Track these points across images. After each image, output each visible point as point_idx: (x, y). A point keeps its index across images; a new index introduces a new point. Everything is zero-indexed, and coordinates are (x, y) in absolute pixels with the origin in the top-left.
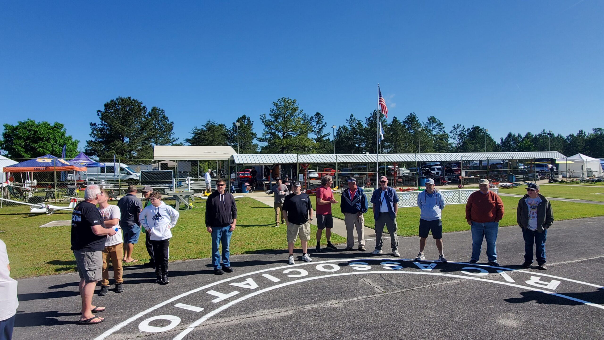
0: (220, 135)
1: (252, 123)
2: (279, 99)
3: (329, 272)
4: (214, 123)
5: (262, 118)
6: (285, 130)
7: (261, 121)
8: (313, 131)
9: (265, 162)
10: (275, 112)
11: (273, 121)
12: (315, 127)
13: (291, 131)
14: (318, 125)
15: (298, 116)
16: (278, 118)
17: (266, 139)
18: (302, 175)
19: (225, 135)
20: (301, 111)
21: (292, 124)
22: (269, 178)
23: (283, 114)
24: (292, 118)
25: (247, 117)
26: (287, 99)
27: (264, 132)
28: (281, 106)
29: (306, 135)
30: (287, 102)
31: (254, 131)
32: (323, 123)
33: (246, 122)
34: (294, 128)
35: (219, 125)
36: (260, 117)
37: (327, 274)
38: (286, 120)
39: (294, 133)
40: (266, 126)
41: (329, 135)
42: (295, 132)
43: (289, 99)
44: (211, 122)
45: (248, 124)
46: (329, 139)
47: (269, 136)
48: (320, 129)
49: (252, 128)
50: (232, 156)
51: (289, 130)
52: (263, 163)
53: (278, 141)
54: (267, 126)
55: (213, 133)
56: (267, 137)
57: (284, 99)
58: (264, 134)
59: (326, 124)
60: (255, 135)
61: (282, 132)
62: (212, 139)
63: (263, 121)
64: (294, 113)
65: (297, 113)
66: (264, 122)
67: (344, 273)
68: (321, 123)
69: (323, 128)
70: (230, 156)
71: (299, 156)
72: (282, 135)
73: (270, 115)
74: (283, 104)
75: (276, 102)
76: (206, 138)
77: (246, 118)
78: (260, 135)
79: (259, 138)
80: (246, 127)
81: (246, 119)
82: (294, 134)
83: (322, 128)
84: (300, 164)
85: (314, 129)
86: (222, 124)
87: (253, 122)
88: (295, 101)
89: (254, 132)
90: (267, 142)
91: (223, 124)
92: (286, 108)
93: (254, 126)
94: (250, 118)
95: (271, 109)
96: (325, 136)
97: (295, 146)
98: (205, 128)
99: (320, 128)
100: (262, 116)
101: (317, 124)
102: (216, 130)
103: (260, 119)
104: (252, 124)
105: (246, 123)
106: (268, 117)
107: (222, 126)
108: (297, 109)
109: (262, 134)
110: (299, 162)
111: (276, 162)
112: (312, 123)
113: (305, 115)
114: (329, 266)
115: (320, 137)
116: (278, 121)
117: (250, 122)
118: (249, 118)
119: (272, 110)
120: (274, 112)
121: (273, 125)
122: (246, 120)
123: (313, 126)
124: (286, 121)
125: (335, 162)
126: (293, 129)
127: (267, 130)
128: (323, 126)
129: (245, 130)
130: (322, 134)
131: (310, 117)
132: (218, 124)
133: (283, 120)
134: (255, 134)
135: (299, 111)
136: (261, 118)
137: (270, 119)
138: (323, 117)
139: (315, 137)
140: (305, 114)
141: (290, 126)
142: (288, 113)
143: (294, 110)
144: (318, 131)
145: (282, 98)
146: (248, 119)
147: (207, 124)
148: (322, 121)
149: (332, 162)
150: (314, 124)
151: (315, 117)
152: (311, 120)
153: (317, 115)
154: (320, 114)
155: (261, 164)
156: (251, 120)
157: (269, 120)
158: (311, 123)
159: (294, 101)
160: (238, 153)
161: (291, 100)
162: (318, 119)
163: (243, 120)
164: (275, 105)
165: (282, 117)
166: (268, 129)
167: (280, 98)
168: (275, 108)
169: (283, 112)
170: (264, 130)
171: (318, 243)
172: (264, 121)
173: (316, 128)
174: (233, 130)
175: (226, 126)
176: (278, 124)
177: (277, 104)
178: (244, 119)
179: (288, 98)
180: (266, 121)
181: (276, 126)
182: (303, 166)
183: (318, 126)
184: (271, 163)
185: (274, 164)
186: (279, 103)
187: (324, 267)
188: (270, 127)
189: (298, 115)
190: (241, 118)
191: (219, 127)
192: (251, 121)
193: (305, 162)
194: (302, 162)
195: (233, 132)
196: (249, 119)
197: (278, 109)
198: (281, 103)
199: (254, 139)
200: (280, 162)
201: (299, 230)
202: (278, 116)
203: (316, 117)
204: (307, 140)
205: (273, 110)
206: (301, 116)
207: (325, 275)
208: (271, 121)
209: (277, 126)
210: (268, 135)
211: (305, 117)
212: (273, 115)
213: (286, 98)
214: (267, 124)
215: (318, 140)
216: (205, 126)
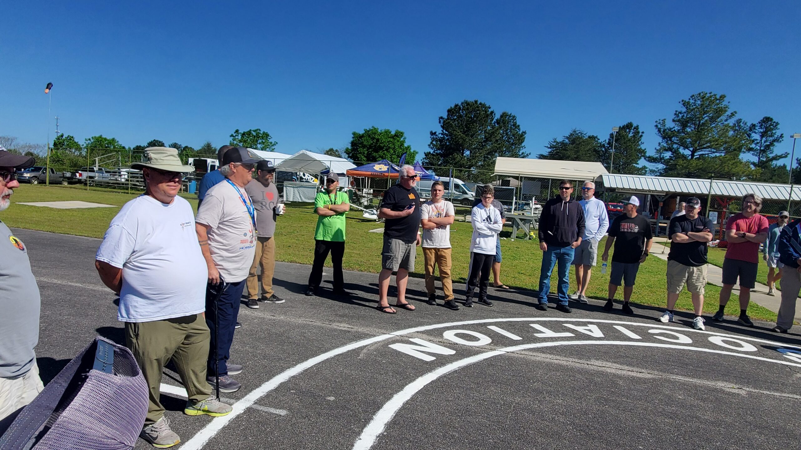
0: (588, 151)
1: (640, 134)
2: (693, 96)
3: (732, 350)
4: (582, 134)
5: (659, 126)
6: (696, 145)
7: (657, 130)
8: (750, 149)
9: (652, 188)
10: (683, 116)
11: (677, 130)
12: (757, 143)
13: (708, 147)
14: (764, 139)
15: (726, 123)
16: (687, 126)
17: (661, 159)
18: (716, 213)
19: (595, 150)
20: (733, 114)
21: (713, 134)
23: (697, 119)
24: (714, 125)
25: (635, 125)
26: (708, 95)
27: (658, 148)
28: (694, 107)
29: (737, 155)
30: (708, 99)
32: (776, 136)
33: (631, 133)
34: (714, 141)
35: (589, 137)
36: (655, 124)
38: (701, 129)
39: (713, 150)
40: (664, 138)
41: (786, 157)
42: (714, 149)
43: (712, 94)
44: (577, 132)
45: (634, 136)
46: (784, 165)
47: (666, 154)
48: (768, 147)
49: (640, 143)
50: (601, 176)
51: (705, 146)
52: (649, 191)
53: (681, 162)
54: (666, 138)
55: (578, 148)
56: (662, 154)
57: (702, 94)
58: (658, 151)
59: (782, 136)
60: (643, 153)
61: (691, 149)
62: (575, 156)
63: (659, 131)
64: (718, 118)
65: (723, 118)
66: (662, 132)
67: (764, 357)
68: (771, 136)
69: (775, 143)
70: (598, 176)
71: (714, 184)
72: (690, 153)
73: (674, 121)
74: (699, 102)
75: (687, 100)
76: (567, 153)
77: (632, 126)
78: (651, 152)
79: (649, 157)
80: (629, 140)
81: (633, 128)
82: (714, 152)
83: (772, 144)
84: (713, 196)
85: (753, 146)
86: (593, 136)
87: (643, 133)
88: (723, 97)
89: (643, 148)
90: (662, 163)
91: (595, 136)
92: (704, 109)
93: (643, 139)
94: (639, 127)
95: (676, 111)
96: (776, 158)
98: (567, 141)
99: (768, 143)
100: (660, 123)
101: (762, 136)
102: (582, 143)
103: (655, 128)
104: (641, 136)
105: (631, 135)
106: (670, 124)
107: (592, 138)
108: (726, 111)
109: (655, 151)
110: (713, 193)
111: (672, 190)
112: (753, 135)
113: (739, 121)
114: (735, 342)
115: (764, 159)
116: (687, 131)
117: (639, 132)
119: (677, 113)
120: (680, 115)
121: (677, 136)
122: (632, 131)
123: (753, 141)
124: (700, 129)
125: (788, 199)
126: (713, 143)
127: (665, 145)
128: (774, 141)
129: (628, 145)
130: (771, 156)
131: (749, 124)
132: (588, 135)
133: (695, 128)
134: (643, 151)
135: (728, 113)
136: (656, 126)
137: (672, 127)
138: (777, 124)
139: (755, 159)
140: (740, 119)
141: (706, 139)
142: (706, 118)
143: (720, 112)
144: (762, 148)
145: (700, 94)
146: (635, 128)
147: (571, 135)
148: (774, 132)
150: (756, 136)
151: (759, 125)
152: (751, 130)
153: (764, 122)
154: (772, 119)
155: (646, 191)
156: (640, 130)
157: (670, 129)
158: (749, 136)
159: (721, 97)
160: (609, 173)
161: (715, 95)
162: (766, 128)
163: (628, 130)
164: (684, 104)
165: (695, 124)
166: (667, 142)
167: (696, 93)
168: (684, 110)
169: (698, 116)
170: (659, 144)
171: (722, 308)
172: (662, 130)
173: (759, 145)
174: (609, 143)
175: (599, 139)
176: (686, 134)
177: (688, 103)
178: (629, 129)
179: (710, 93)
180: (664, 131)
181: (682, 139)
182: (720, 201)
183: (763, 141)
184: (662, 192)
185: (667, 193)
186: (692, 101)
187: (723, 341)
188: (671, 140)
189: (726, 120)
190: (623, 127)
191: (589, 139)
192: (641, 132)
193: (725, 195)
194: (719, 193)
195: (608, 147)
196: (637, 129)
197: (689, 110)
198: (695, 101)
199: (640, 158)
200: (678, 190)
201: (687, 274)
202: (687, 122)
203: (762, 125)
204: (736, 162)
205: (680, 113)
206: (731, 122)
207: (723, 351)
208: (674, 130)
209: (684, 138)
210: (665, 152)
211: (739, 126)
212: (679, 121)
213: (706, 94)
214: (666, 135)
215: (761, 165)
216: (567, 138)
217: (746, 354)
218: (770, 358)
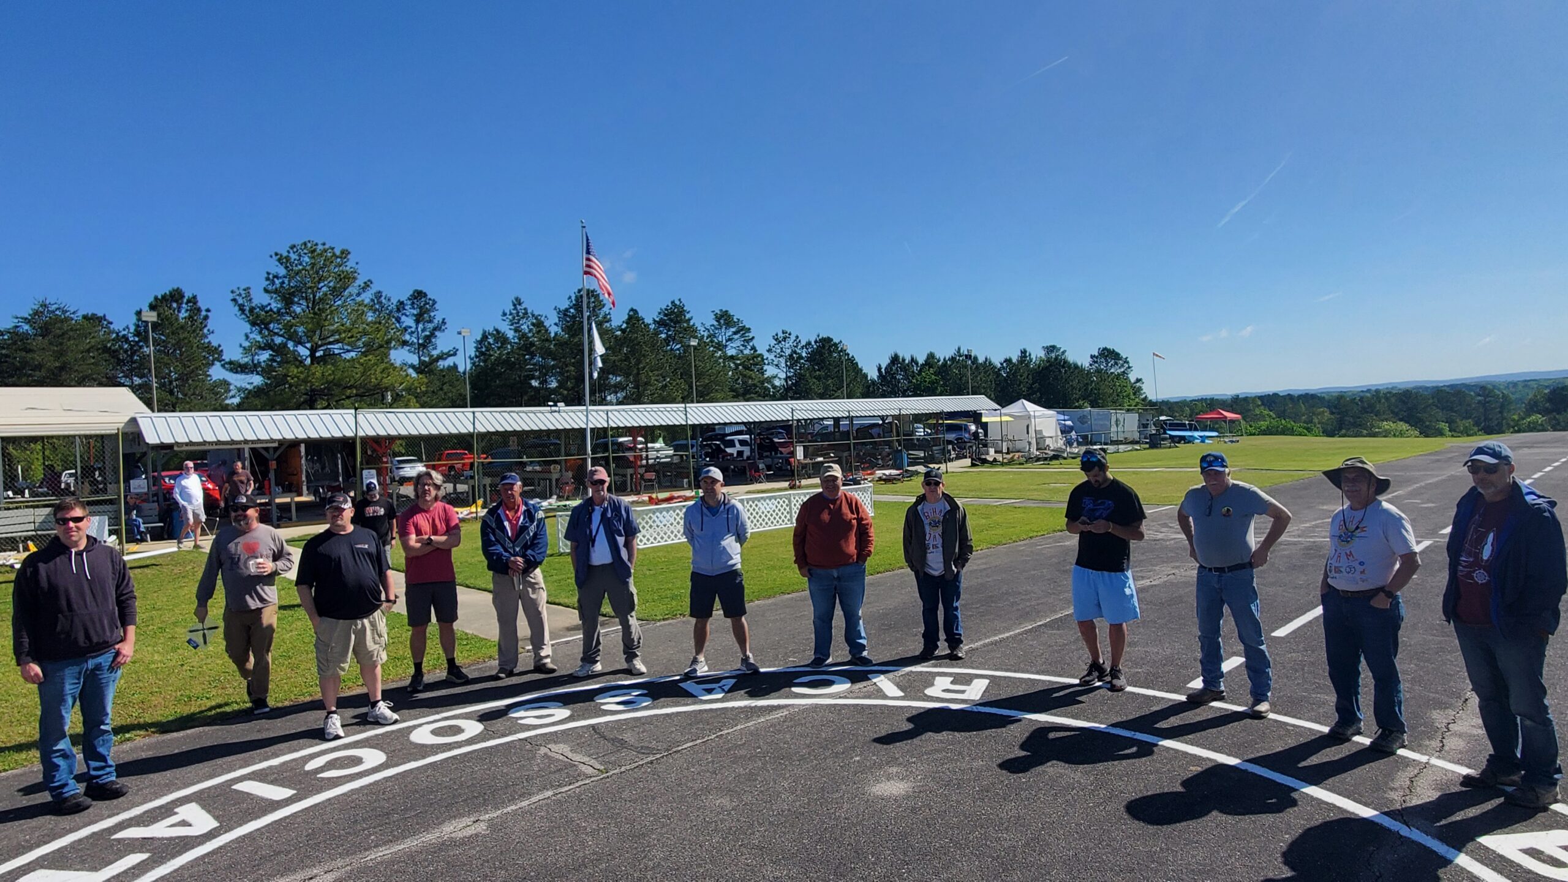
0: (88, 351)
1: (204, 313)
2: (294, 246)
3: (450, 744)
4: (64, 312)
5: (240, 301)
6: (316, 338)
7: (237, 308)
8: (405, 343)
9: (251, 437)
10: (283, 283)
11: (275, 310)
12: (412, 333)
13: (337, 341)
14: (421, 326)
15: (359, 299)
16: (293, 303)
17: (256, 366)
19: (106, 350)
20: (367, 285)
21: (340, 319)
22: (267, 486)
23: (310, 291)
24: (339, 303)
25: (188, 294)
26: (320, 247)
27: (247, 344)
28: (301, 267)
29: (387, 355)
30: (321, 255)
31: (214, 340)
32: (436, 321)
33: (183, 311)
34: (345, 332)
35: (85, 317)
36: (231, 296)
37: (444, 751)
38: (319, 309)
39: (346, 347)
40: (253, 324)
41: (455, 354)
42: (348, 344)
43: (327, 247)
44: (53, 308)
45: (190, 317)
46: (455, 367)
47: (264, 356)
48: (428, 339)
49: (205, 331)
50: (134, 420)
51: (331, 339)
52: (246, 442)
53: (294, 371)
54: (258, 325)
55: (61, 344)
56: (256, 357)
57: (309, 245)
58: (247, 350)
59: (444, 322)
60: (216, 353)
61: (309, 345)
62: (57, 364)
63: (242, 309)
64: (345, 290)
65: (353, 290)
66: (247, 312)
67: (494, 738)
68: (430, 321)
69: (437, 333)
70: (126, 419)
71: (360, 417)
72: (308, 353)
73: (266, 291)
74: (307, 259)
75: (285, 254)
76: (33, 359)
77: (183, 296)
79: (231, 363)
80: (182, 327)
81: (185, 300)
82: (348, 351)
83: (432, 335)
84: (366, 440)
85: (407, 337)
86: (93, 315)
87: (208, 310)
88: (345, 253)
89: (215, 344)
90: (258, 374)
91: (100, 314)
92: (317, 272)
93: (211, 324)
94: (198, 298)
95: (268, 273)
96: (442, 357)
97: (350, 387)
98: (26, 327)
99: (428, 333)
100: (240, 295)
101: (417, 322)
102: (71, 333)
103: (232, 304)
104: (206, 318)
105: (183, 314)
106: (261, 298)
107: (94, 320)
108: (355, 279)
109: (241, 350)
110: (361, 433)
111: (289, 436)
112: (403, 318)
113: (379, 295)
114: (450, 727)
115: (427, 359)
116: (294, 312)
117: (199, 310)
118: (195, 297)
119: (271, 276)
120: (277, 282)
121: (278, 322)
122: (184, 305)
123: (406, 329)
124: (318, 311)
125: (472, 431)
126: (343, 335)
127: (259, 338)
128: (435, 329)
129: (181, 336)
130: (435, 353)
131: (394, 301)
132: (80, 314)
133: (308, 307)
134: (216, 349)
135: (360, 282)
136: (234, 300)
137: (265, 303)
138: (434, 302)
139: (414, 359)
140: (379, 292)
141: (332, 328)
142: (325, 289)
143: (346, 279)
144: (421, 341)
145: (305, 244)
146: (189, 301)
147: (36, 313)
148: (432, 314)
149: (464, 431)
150: (409, 321)
151: (409, 302)
152: (398, 310)
153: (416, 298)
154: (425, 295)
155: (239, 442)
156: (202, 304)
157: (262, 308)
158: (398, 320)
159: (342, 252)
160: (153, 411)
161: (333, 249)
162: (421, 308)
163: (175, 305)
164: (279, 260)
165: (306, 299)
166: (260, 332)
167: (299, 242)
168: (282, 271)
169: (310, 284)
170: (247, 337)
171: (418, 666)
172: (247, 308)
173: (415, 335)
174: (137, 333)
175: (111, 323)
176: (294, 318)
177: (288, 258)
178: (176, 301)
179: (324, 244)
180: (252, 310)
181: (288, 327)
182: (375, 446)
183: (419, 329)
184: (272, 441)
185: (282, 442)
186: (293, 256)
187: (434, 732)
188: (268, 329)
189: (359, 294)
190: (164, 297)
191: (86, 322)
192: (203, 308)
193: (382, 433)
194: (371, 433)
195: (137, 343)
196: (195, 303)
197: (292, 274)
198: (300, 256)
199: (213, 364)
200: (301, 435)
201: (353, 637)
202: (293, 294)
203: (413, 303)
204: (387, 368)
205: (276, 277)
206: (367, 297)
207: (437, 754)
208: (271, 310)
209: (291, 326)
210: (261, 352)
211: (380, 303)
212: (276, 291)
213: (316, 244)
214: (258, 319)
215: (423, 369)
216: (26, 320)
217: (470, 745)
218: (504, 735)
